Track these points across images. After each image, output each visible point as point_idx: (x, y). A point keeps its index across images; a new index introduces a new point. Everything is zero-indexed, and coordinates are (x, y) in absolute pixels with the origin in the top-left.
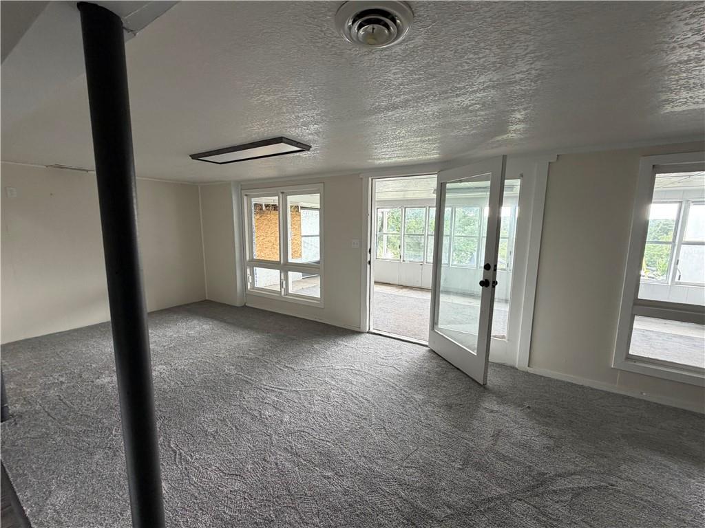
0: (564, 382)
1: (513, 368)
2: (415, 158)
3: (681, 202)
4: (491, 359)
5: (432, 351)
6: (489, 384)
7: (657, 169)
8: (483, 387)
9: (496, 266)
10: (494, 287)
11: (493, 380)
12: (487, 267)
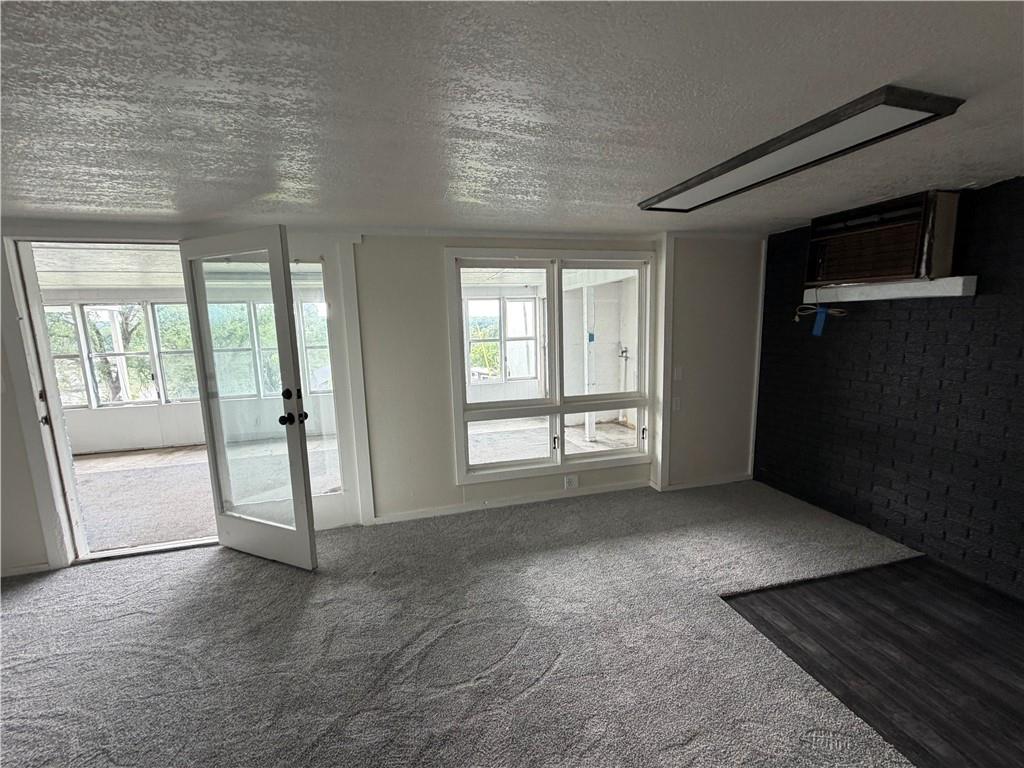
0: (414, 521)
1: (358, 526)
2: (118, 210)
3: (499, 299)
4: (317, 527)
5: (228, 549)
6: (322, 563)
7: (460, 263)
8: (315, 572)
9: (299, 391)
10: (302, 422)
11: (328, 554)
12: (287, 394)
